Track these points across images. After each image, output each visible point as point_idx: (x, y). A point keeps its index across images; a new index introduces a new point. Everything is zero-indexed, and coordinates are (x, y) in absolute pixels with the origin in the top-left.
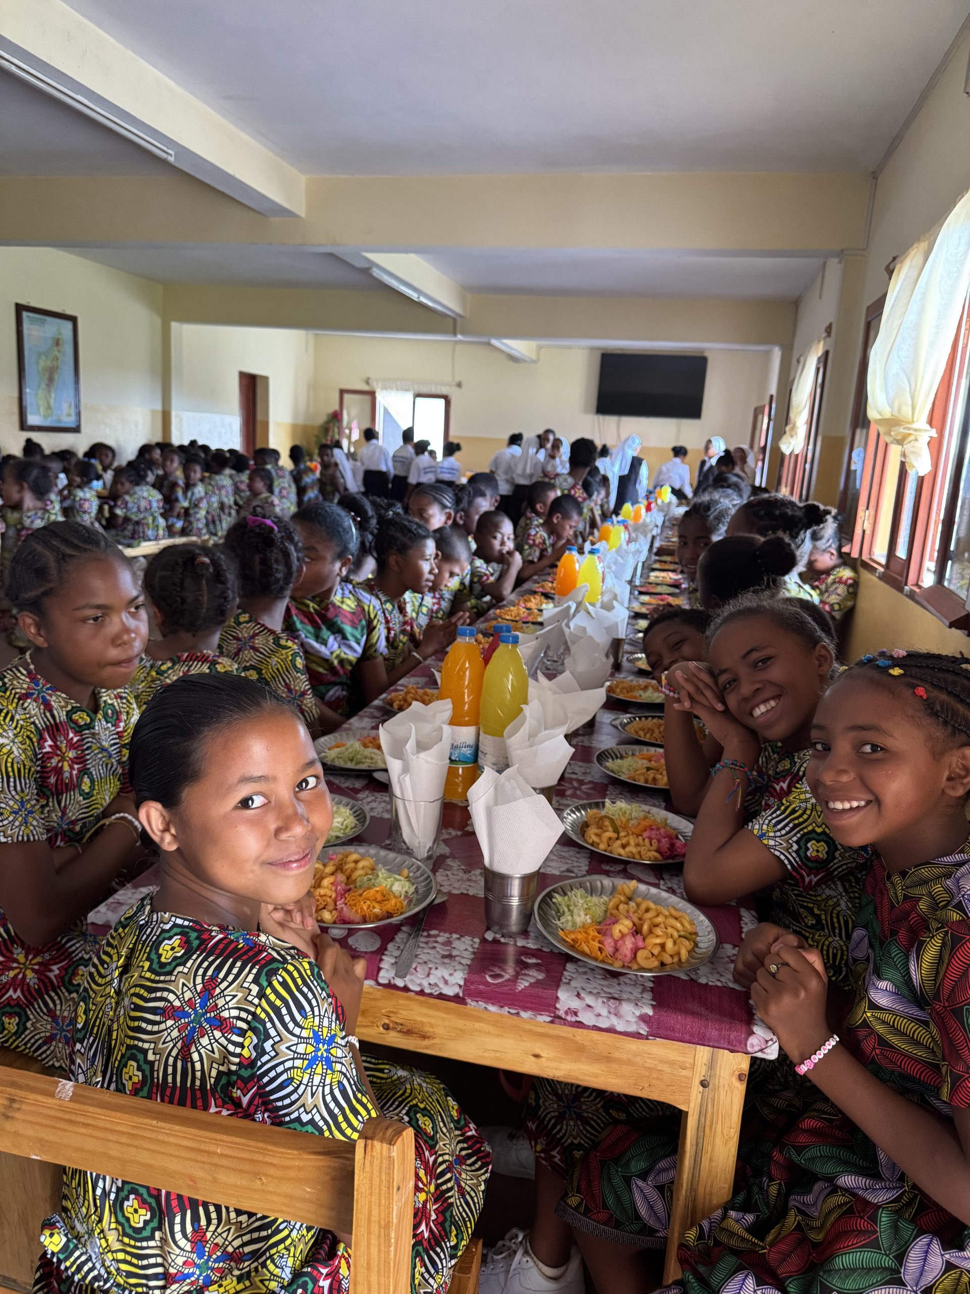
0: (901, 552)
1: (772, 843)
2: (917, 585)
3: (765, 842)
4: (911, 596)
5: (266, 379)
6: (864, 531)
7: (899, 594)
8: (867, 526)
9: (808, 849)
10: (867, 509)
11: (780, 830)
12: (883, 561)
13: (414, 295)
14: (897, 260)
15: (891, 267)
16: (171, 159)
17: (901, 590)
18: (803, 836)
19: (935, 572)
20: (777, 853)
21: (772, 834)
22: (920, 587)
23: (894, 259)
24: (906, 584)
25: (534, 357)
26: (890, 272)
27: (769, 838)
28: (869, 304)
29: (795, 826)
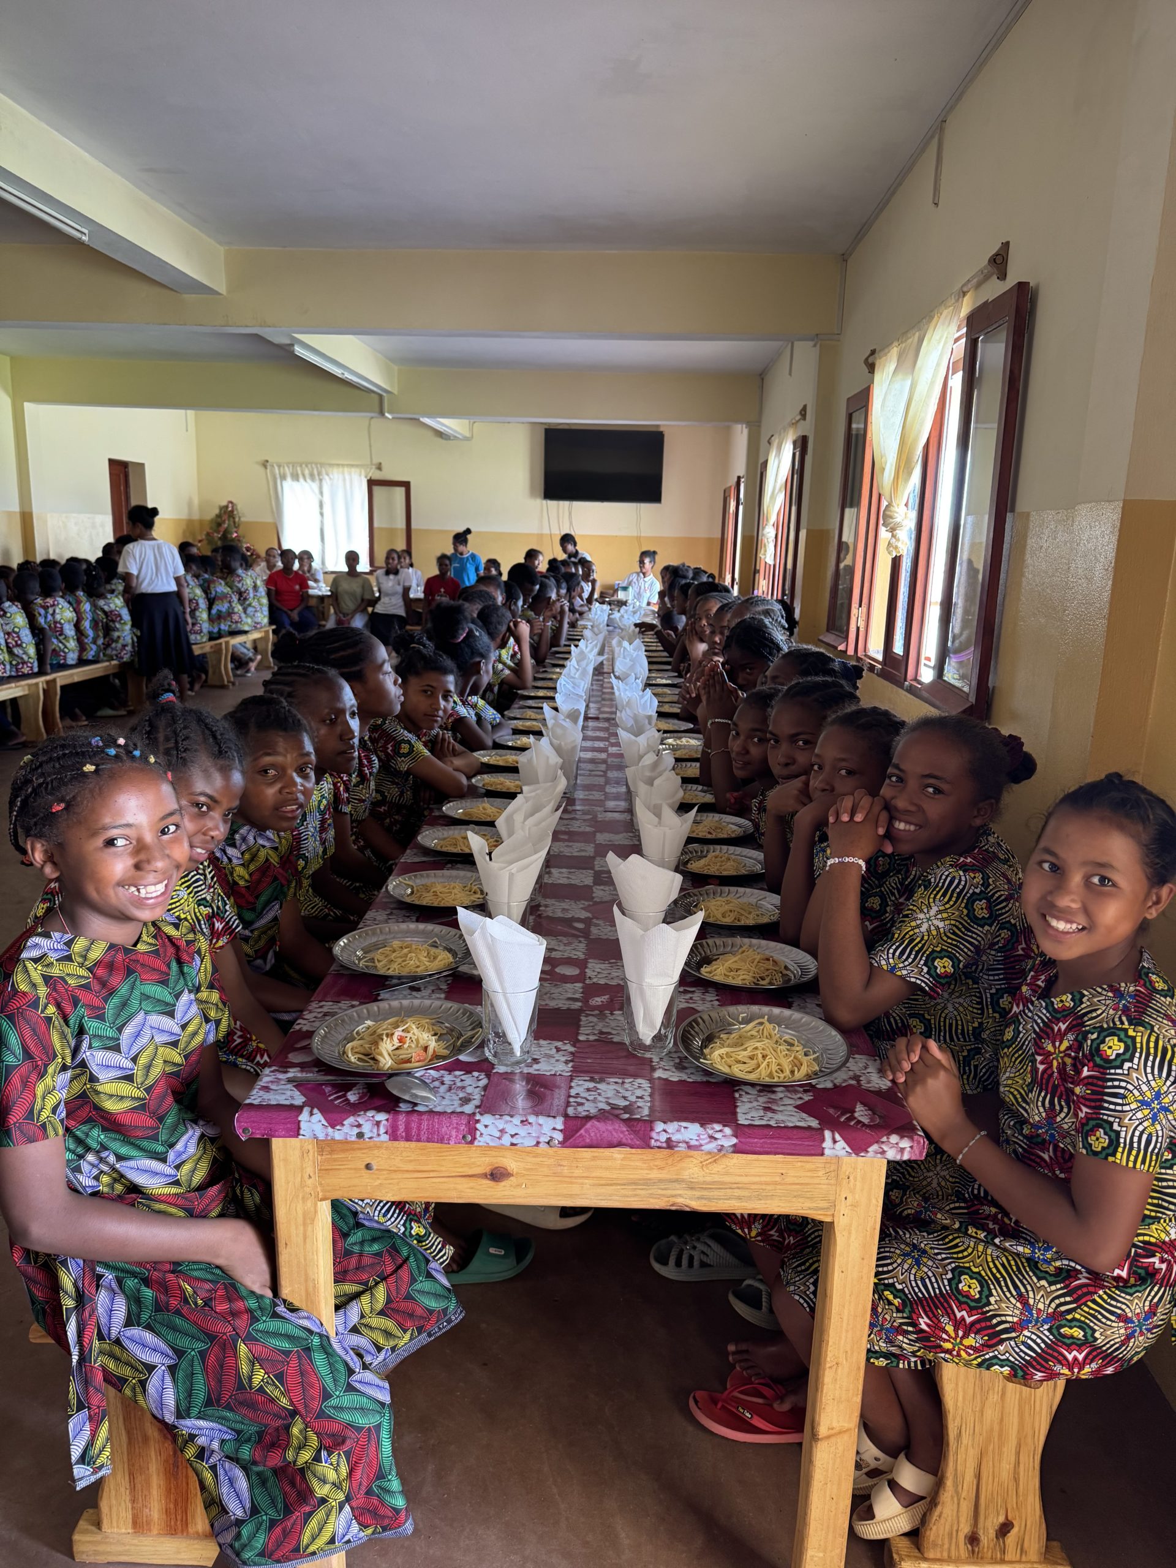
0: (898, 648)
1: (904, 972)
2: (916, 679)
3: (899, 973)
4: (911, 690)
5: (141, 466)
6: (858, 629)
7: (900, 691)
8: (861, 624)
9: (936, 968)
10: (860, 606)
11: (906, 959)
12: (880, 657)
13: (337, 371)
14: (876, 355)
15: (870, 360)
16: (85, 238)
17: (901, 686)
18: (927, 958)
19: (934, 668)
20: (913, 980)
21: (901, 965)
22: (919, 682)
23: (873, 352)
24: (905, 680)
25: (468, 434)
26: (871, 368)
27: (901, 969)
28: (850, 396)
29: (917, 953)
